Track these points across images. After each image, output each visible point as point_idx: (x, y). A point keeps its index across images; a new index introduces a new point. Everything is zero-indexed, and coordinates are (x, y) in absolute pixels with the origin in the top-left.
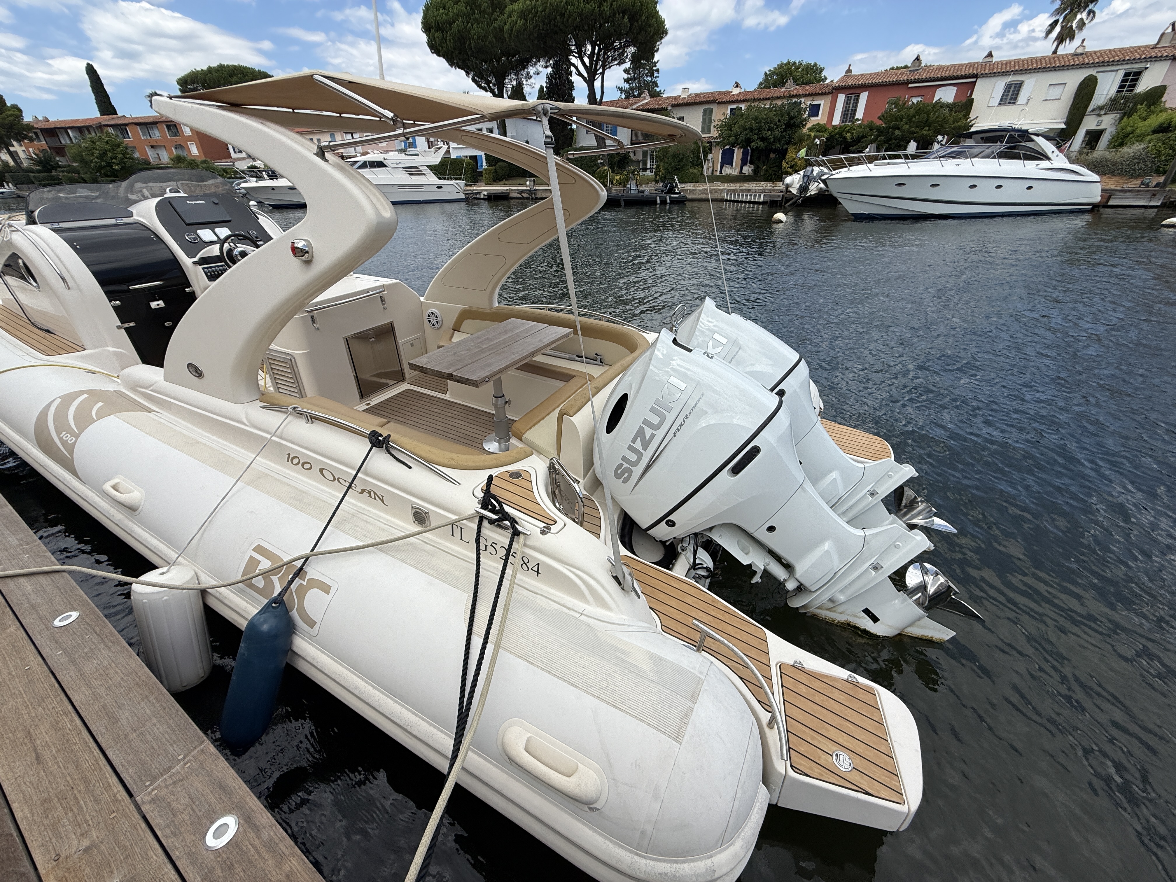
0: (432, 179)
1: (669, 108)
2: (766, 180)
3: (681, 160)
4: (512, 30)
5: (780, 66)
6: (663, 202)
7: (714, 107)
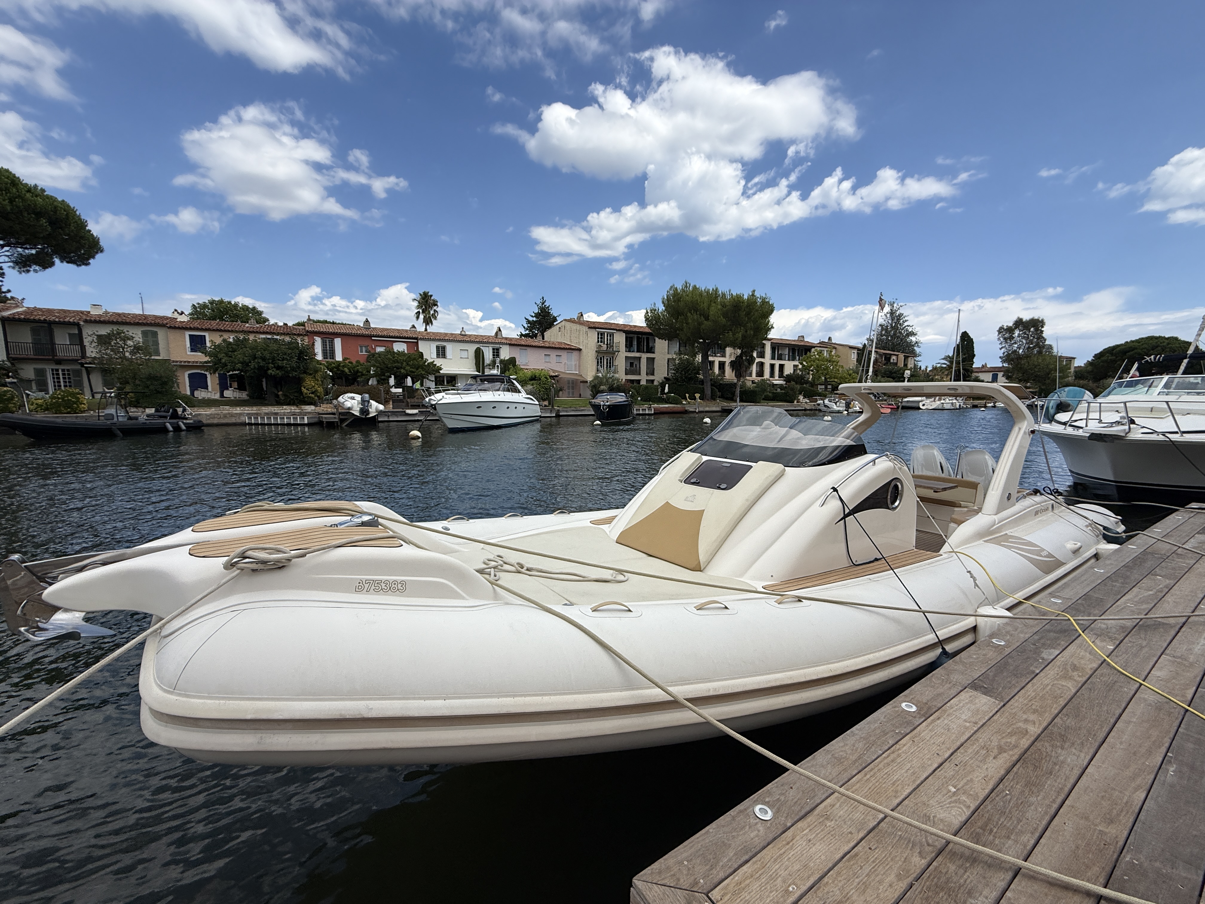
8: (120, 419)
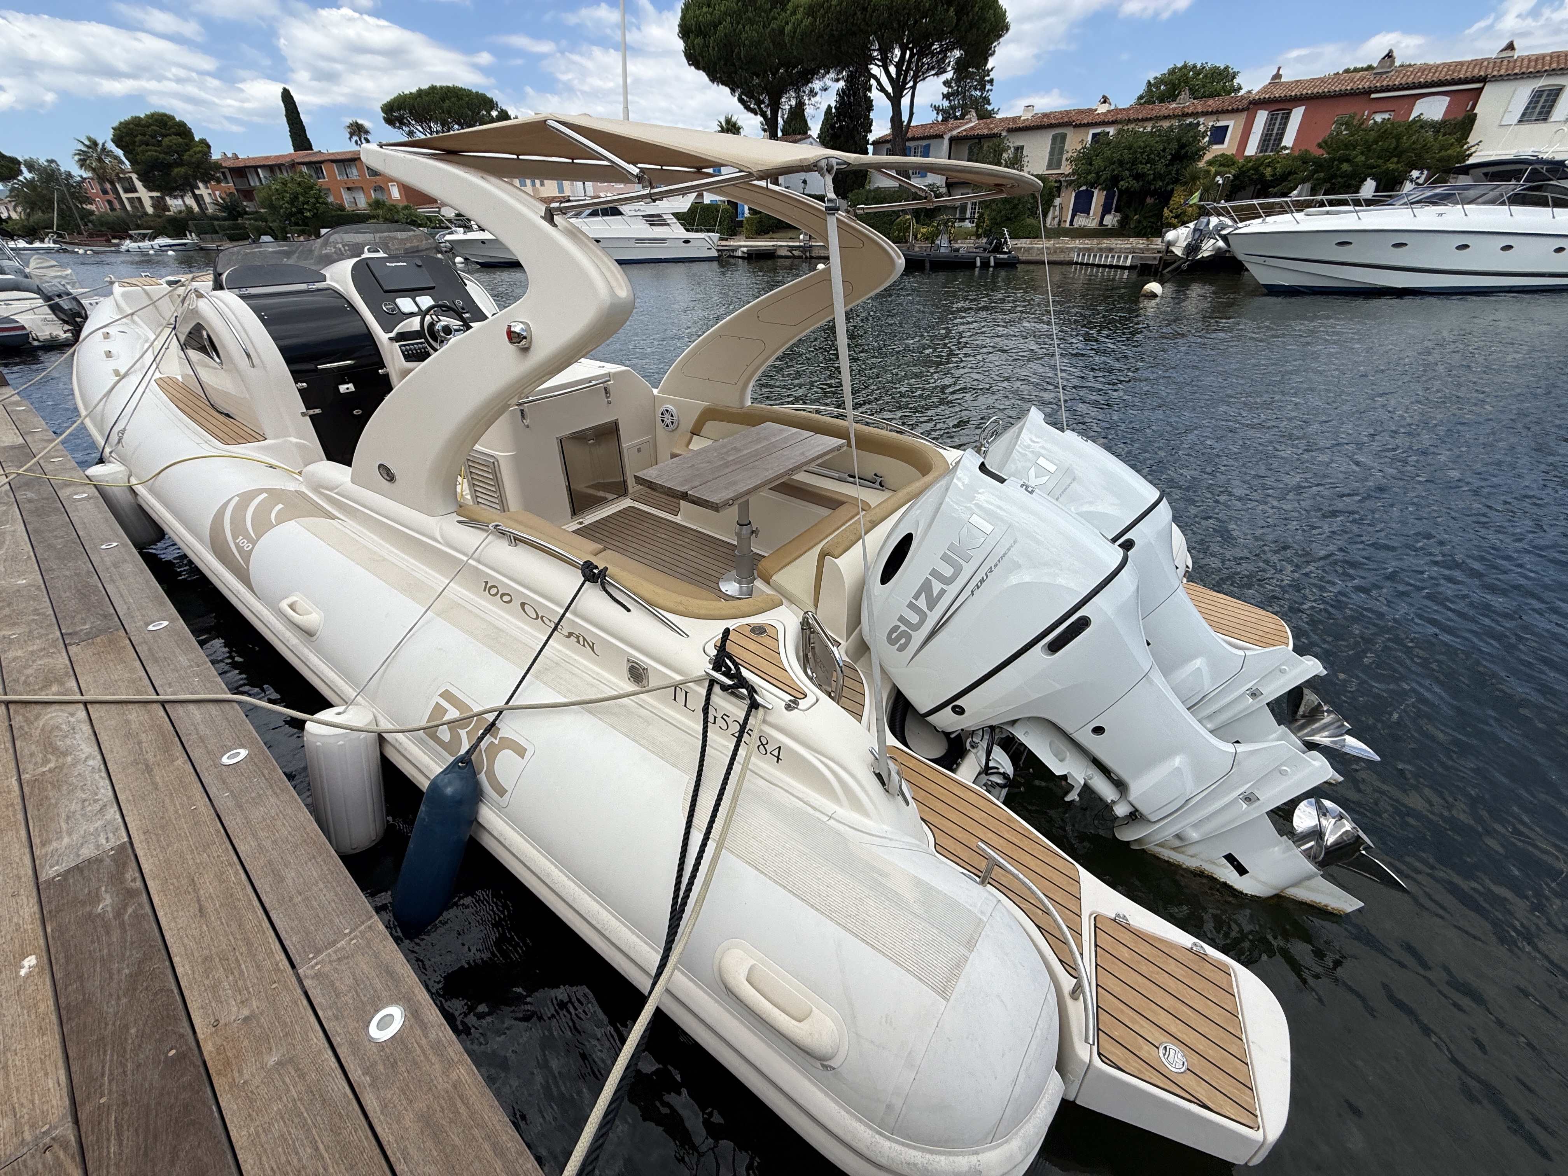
0: (678, 231)
1: (1004, 134)
2: (1138, 235)
3: (1015, 207)
4: (795, 32)
5: (1172, 72)
6: (985, 265)
7: (1070, 133)
8: (943, 250)
